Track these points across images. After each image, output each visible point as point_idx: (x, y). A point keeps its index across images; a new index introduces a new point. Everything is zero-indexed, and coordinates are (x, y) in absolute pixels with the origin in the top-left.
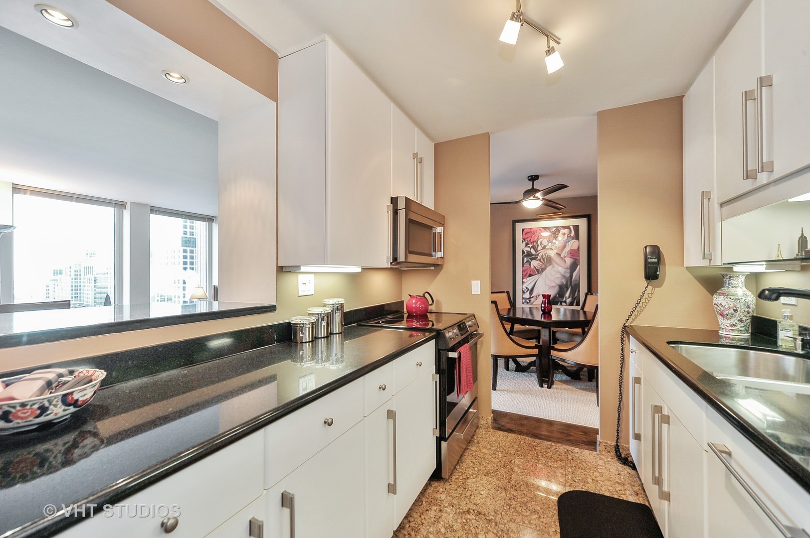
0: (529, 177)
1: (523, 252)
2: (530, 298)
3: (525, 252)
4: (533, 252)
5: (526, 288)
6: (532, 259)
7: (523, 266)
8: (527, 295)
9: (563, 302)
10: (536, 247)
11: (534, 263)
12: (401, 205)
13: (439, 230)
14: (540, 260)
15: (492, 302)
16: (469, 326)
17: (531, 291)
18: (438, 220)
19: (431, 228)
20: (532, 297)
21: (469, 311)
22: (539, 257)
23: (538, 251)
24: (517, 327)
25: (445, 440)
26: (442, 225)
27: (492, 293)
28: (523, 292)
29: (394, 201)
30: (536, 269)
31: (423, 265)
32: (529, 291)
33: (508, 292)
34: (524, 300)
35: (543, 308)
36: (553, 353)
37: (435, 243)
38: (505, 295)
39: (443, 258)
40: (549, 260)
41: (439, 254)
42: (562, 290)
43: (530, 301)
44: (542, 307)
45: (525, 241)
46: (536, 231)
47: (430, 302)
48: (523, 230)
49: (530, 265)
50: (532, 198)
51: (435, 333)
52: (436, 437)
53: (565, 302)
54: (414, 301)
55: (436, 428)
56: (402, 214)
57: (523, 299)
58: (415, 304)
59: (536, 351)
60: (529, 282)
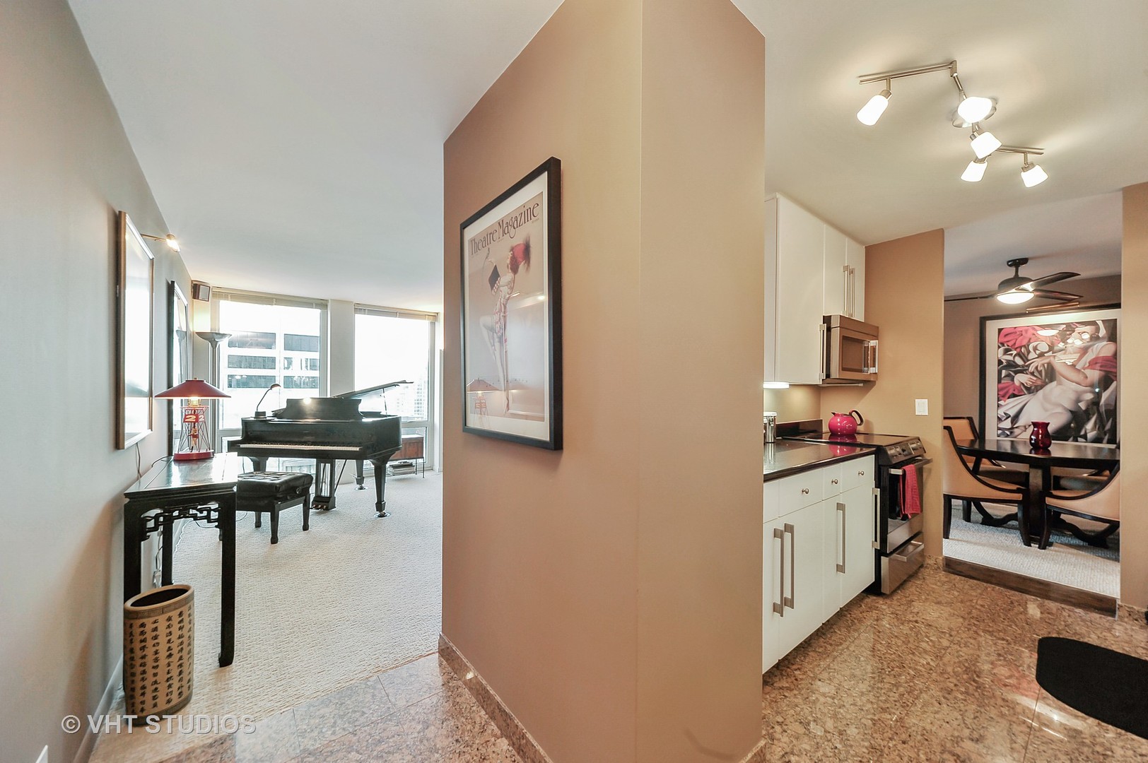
0: (1009, 261)
1: (1000, 362)
2: (1012, 428)
3: (1004, 361)
4: (1019, 361)
5: (1005, 413)
6: (1016, 373)
7: (999, 382)
8: (1007, 424)
9: (1081, 437)
10: (1026, 353)
11: (1020, 379)
12: (835, 323)
13: (873, 343)
14: (1032, 374)
15: (945, 428)
16: (914, 449)
17: (1015, 418)
18: (871, 333)
19: (861, 342)
20: (1016, 427)
21: (912, 434)
22: (1032, 369)
23: (1028, 360)
24: (986, 465)
25: (887, 555)
26: (876, 337)
27: (945, 418)
28: (999, 419)
29: (827, 320)
30: (1026, 388)
31: (849, 382)
32: (1010, 419)
33: (970, 419)
34: (1000, 432)
35: (1033, 442)
36: (1049, 501)
37: (868, 358)
38: (965, 422)
39: (876, 373)
40: (1050, 374)
41: (872, 370)
42: (1078, 418)
43: (1011, 433)
44: (1031, 439)
45: (1003, 345)
46: (1026, 331)
47: (859, 422)
48: (1000, 330)
49: (1013, 380)
50: (1014, 290)
51: (874, 449)
52: (876, 549)
53: (1085, 437)
54: (839, 420)
55: (876, 540)
56: (836, 334)
57: (999, 429)
58: (840, 422)
59: (1019, 497)
60: (1011, 406)
